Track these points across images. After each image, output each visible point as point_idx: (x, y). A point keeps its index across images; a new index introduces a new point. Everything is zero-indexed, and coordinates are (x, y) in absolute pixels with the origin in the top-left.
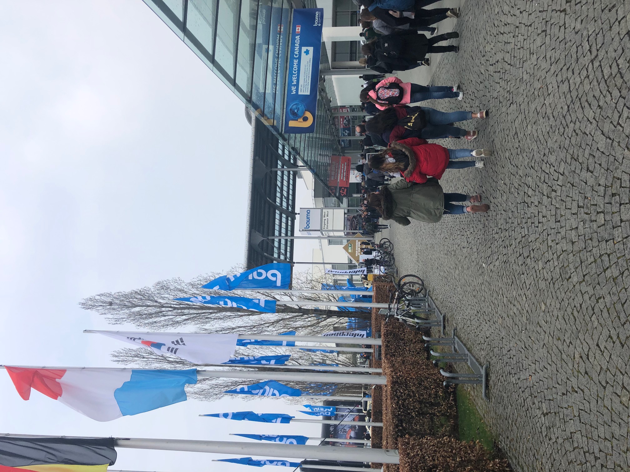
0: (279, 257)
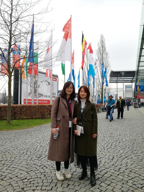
0: (119, 79)
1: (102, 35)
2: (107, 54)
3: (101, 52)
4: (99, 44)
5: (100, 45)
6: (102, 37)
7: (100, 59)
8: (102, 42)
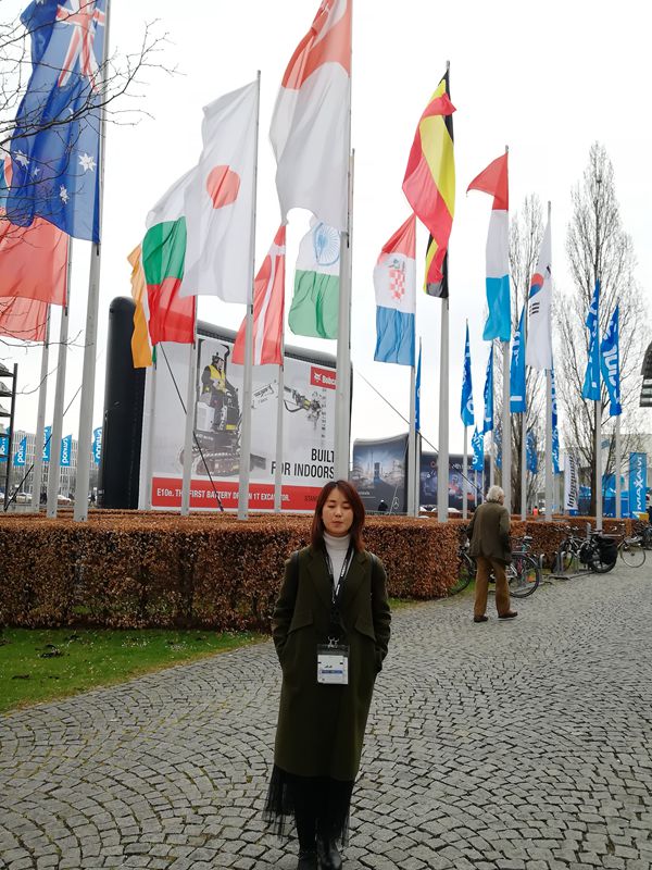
1: (600, 146)
2: (623, 246)
3: (592, 237)
4: (582, 194)
5: (588, 201)
6: (597, 156)
7: (582, 273)
8: (599, 182)
